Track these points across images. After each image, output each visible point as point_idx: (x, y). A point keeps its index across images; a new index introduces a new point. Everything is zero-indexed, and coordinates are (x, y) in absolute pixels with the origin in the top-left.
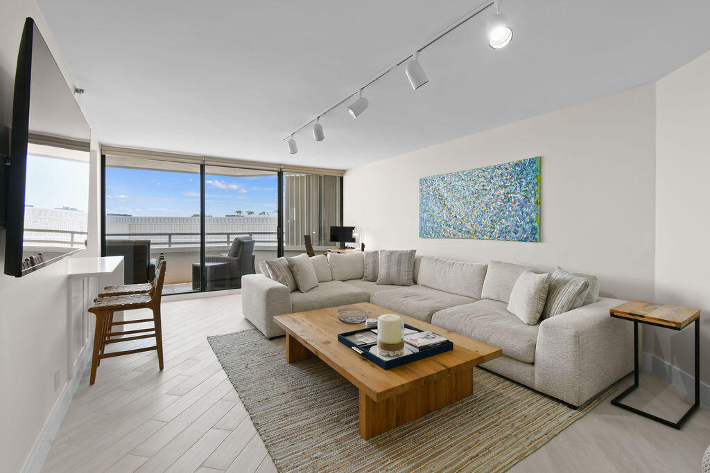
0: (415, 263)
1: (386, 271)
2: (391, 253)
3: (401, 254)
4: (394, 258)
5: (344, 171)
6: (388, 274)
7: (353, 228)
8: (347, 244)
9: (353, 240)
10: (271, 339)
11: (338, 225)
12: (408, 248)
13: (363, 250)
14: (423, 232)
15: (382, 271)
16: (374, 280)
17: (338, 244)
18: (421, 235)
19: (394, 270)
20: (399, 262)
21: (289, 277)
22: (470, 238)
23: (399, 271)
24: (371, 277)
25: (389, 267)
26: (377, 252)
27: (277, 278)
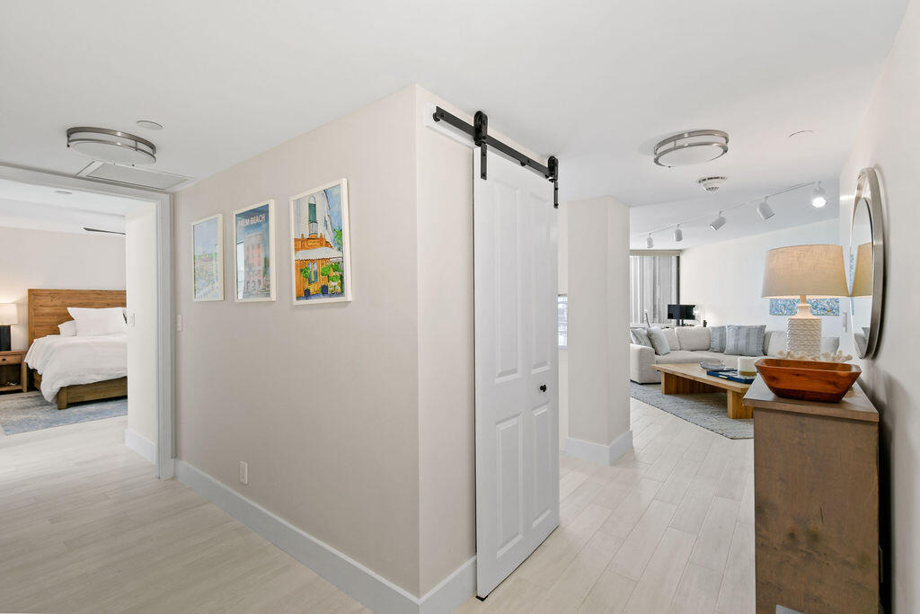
0: (764, 337)
1: (733, 343)
2: (739, 328)
3: (750, 329)
4: (743, 332)
5: (681, 251)
6: (736, 346)
7: (694, 306)
8: (686, 321)
9: (692, 317)
10: (642, 384)
11: (674, 303)
12: (759, 324)
13: (705, 326)
14: (773, 309)
15: (730, 343)
16: (722, 351)
17: (674, 321)
18: (772, 313)
19: (742, 343)
20: (748, 335)
21: (649, 342)
22: (827, 314)
23: (747, 343)
24: (718, 348)
25: (737, 340)
26: (724, 327)
27: (640, 343)
